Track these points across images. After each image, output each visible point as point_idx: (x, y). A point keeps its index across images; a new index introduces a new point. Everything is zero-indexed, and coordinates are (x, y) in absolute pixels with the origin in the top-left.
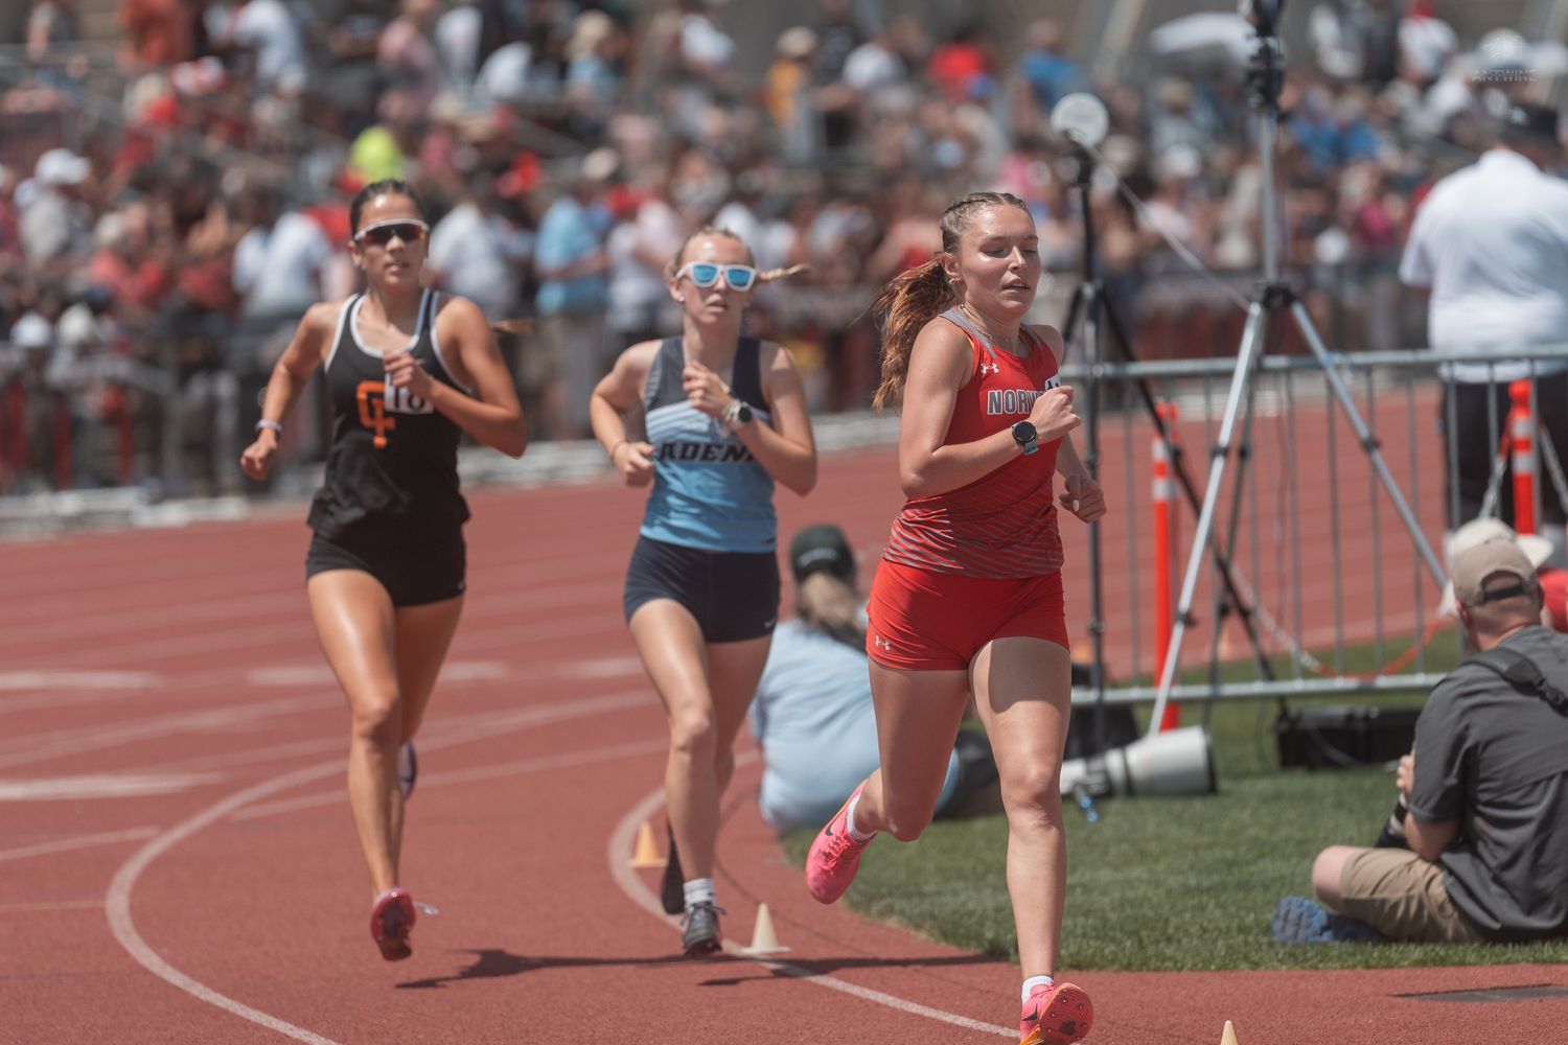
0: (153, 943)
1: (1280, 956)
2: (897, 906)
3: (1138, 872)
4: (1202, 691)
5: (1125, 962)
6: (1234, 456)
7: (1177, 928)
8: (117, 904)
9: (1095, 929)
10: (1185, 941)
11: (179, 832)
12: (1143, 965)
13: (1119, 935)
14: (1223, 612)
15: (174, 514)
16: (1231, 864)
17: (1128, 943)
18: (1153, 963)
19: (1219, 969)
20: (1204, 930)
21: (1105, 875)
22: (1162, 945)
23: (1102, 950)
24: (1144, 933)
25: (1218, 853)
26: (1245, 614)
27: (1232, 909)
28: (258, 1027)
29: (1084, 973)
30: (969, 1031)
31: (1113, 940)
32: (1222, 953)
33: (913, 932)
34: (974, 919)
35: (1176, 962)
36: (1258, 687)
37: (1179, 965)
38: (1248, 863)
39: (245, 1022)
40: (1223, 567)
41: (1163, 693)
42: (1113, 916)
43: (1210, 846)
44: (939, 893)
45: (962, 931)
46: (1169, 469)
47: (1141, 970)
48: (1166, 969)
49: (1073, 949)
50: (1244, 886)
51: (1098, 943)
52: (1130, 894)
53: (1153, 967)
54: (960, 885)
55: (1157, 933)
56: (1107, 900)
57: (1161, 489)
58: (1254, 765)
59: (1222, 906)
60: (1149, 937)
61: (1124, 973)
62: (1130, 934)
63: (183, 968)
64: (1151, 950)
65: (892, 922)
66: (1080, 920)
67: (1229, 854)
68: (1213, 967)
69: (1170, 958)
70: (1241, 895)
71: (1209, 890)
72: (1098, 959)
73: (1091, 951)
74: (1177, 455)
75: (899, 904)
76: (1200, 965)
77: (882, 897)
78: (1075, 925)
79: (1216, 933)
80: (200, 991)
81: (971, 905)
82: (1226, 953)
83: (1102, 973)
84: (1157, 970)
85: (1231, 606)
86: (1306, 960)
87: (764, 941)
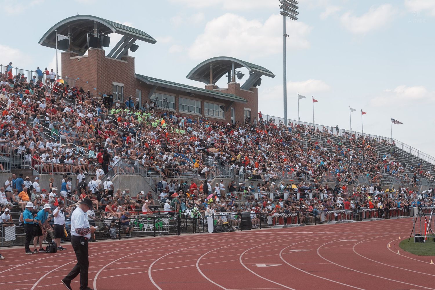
0: (356, 251)
3: (424, 249)
4: (428, 236)
6: (431, 220)
8: (353, 249)
10: (428, 254)
11: (357, 244)
19: (431, 256)
21: (422, 249)
22: (426, 254)
26: (431, 231)
27: (431, 252)
29: (421, 256)
30: (413, 260)
31: (423, 254)
33: (409, 253)
36: (432, 236)
39: (362, 257)
40: (430, 228)
41: (426, 236)
42: (423, 252)
43: (429, 247)
44: (410, 250)
45: (412, 253)
53: (426, 256)
57: (426, 222)
58: (432, 242)
61: (424, 256)
63: (358, 253)
66: (420, 252)
67: (431, 248)
71: (429, 250)
73: (421, 254)
74: (427, 220)
75: (408, 251)
76: (429, 256)
77: (406, 250)
80: (359, 255)
81: (412, 251)
87: (398, 253)
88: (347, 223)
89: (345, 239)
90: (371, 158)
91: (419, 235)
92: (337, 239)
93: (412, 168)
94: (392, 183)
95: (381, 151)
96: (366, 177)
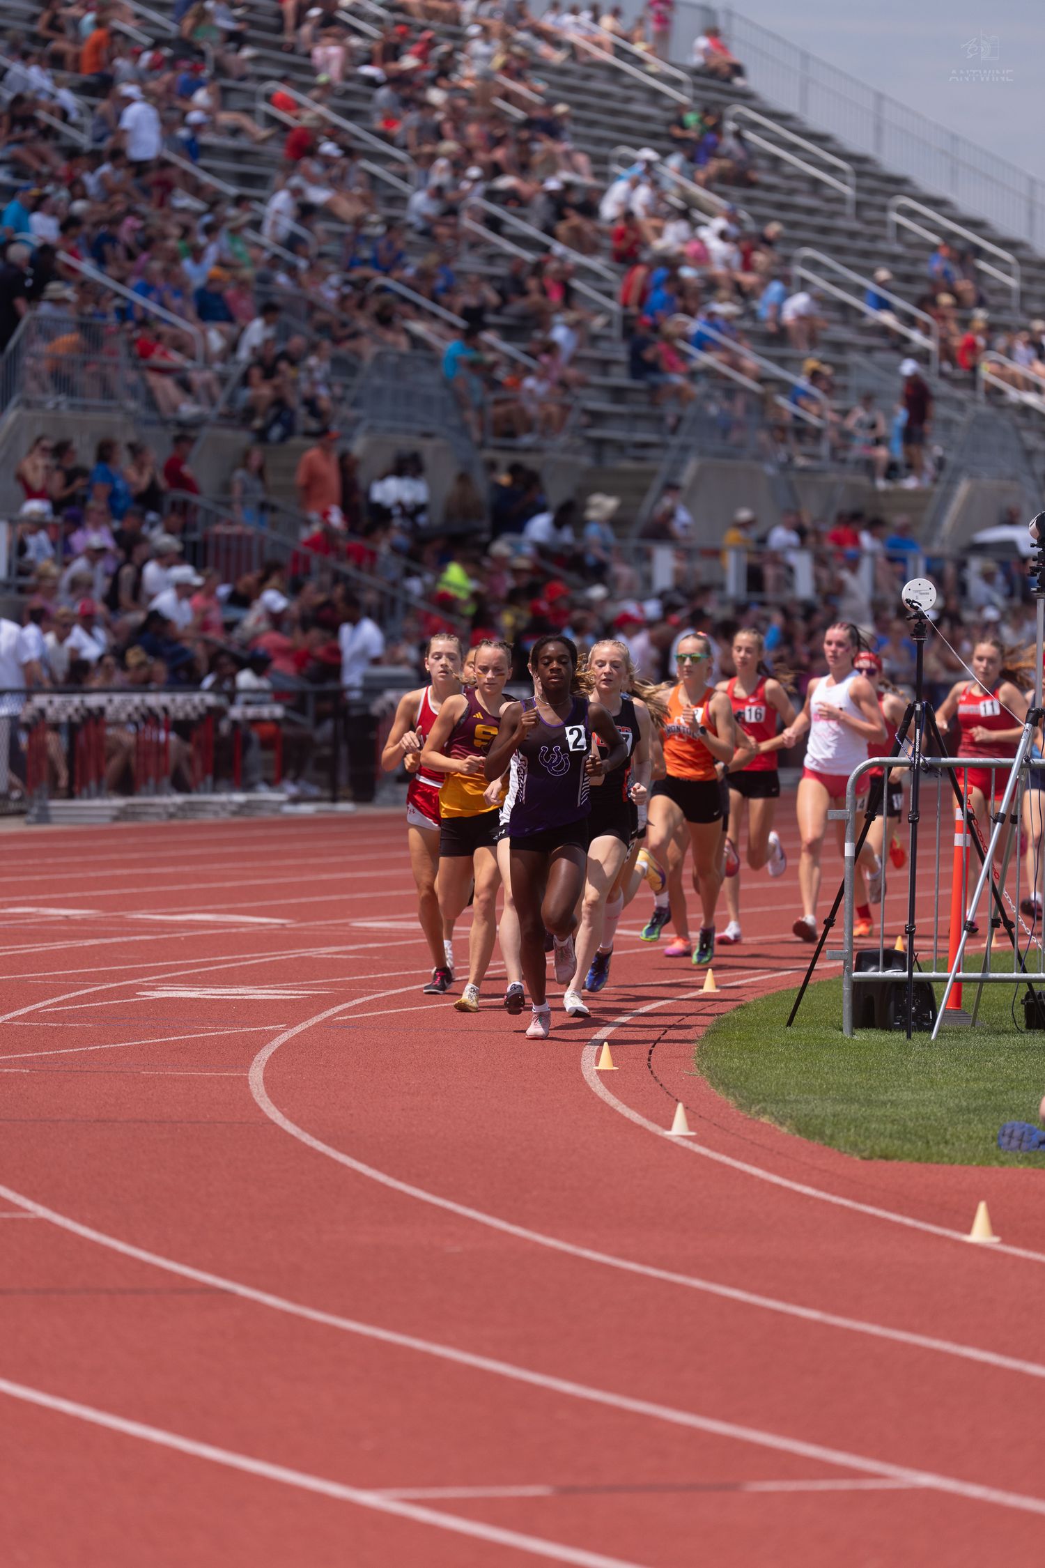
0: (276, 1103)
1: (1019, 1158)
2: (769, 1110)
3: (929, 1094)
4: (978, 975)
5: (917, 1156)
6: (1008, 819)
7: (952, 1135)
8: (256, 1075)
9: (898, 1133)
10: (957, 1144)
11: (298, 1029)
12: (929, 1159)
13: (913, 1138)
14: (995, 923)
15: (306, 809)
16: (990, 1093)
17: (920, 1143)
18: (935, 1158)
19: (978, 1165)
20: (971, 1138)
21: (907, 1096)
22: (942, 1146)
23: (902, 1147)
24: (930, 1137)
25: (982, 1085)
26: (1009, 925)
27: (990, 1125)
28: (343, 1166)
29: (890, 1163)
30: (809, 1198)
31: (910, 1141)
32: (982, 1154)
33: (779, 1128)
34: (819, 1121)
35: (950, 1158)
36: (1015, 975)
37: (953, 1160)
38: (1001, 1093)
39: (336, 1162)
40: (996, 894)
41: (951, 975)
42: (910, 1124)
43: (976, 1080)
44: (796, 1101)
45: (810, 1129)
46: (965, 825)
47: (926, 1162)
48: (943, 1163)
49: (883, 1145)
50: (998, 1109)
51: (900, 1142)
52: (921, 1109)
53: (934, 1160)
54: (811, 1097)
55: (939, 1138)
56: (907, 1113)
57: (959, 840)
58: (1010, 1026)
59: (981, 1121)
60: (933, 1141)
61: (915, 1164)
62: (921, 1137)
63: (297, 1122)
64: (934, 1149)
65: (765, 1119)
66: (889, 1126)
67: (989, 1086)
68: (974, 1163)
69: (947, 1156)
70: (996, 1114)
71: (975, 1110)
72: (899, 1153)
73: (895, 1148)
74: (970, 817)
75: (772, 1108)
76: (966, 1162)
77: (759, 1102)
78: (885, 1129)
79: (978, 1140)
80: (306, 1138)
81: (816, 1112)
82: (984, 1154)
83: (901, 1163)
84: (937, 1163)
85: (1001, 922)
86: (1036, 1162)
87: (679, 1127)
88: (224, 816)
89: (190, 981)
90: (491, 195)
91: (891, 958)
92: (113, 976)
93: (883, 305)
94: (685, 448)
95: (591, 124)
96: (429, 380)
